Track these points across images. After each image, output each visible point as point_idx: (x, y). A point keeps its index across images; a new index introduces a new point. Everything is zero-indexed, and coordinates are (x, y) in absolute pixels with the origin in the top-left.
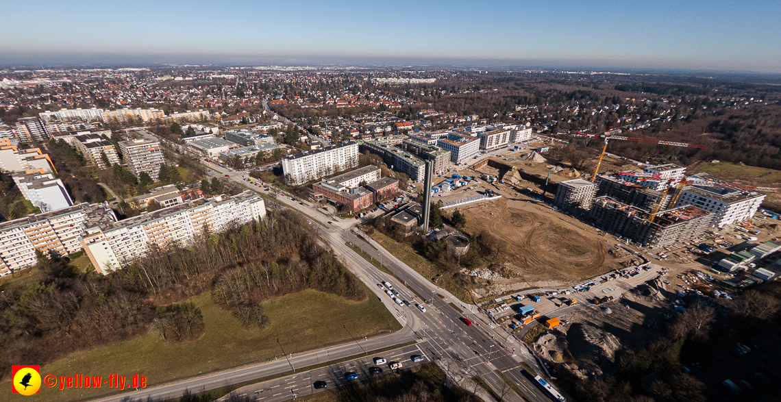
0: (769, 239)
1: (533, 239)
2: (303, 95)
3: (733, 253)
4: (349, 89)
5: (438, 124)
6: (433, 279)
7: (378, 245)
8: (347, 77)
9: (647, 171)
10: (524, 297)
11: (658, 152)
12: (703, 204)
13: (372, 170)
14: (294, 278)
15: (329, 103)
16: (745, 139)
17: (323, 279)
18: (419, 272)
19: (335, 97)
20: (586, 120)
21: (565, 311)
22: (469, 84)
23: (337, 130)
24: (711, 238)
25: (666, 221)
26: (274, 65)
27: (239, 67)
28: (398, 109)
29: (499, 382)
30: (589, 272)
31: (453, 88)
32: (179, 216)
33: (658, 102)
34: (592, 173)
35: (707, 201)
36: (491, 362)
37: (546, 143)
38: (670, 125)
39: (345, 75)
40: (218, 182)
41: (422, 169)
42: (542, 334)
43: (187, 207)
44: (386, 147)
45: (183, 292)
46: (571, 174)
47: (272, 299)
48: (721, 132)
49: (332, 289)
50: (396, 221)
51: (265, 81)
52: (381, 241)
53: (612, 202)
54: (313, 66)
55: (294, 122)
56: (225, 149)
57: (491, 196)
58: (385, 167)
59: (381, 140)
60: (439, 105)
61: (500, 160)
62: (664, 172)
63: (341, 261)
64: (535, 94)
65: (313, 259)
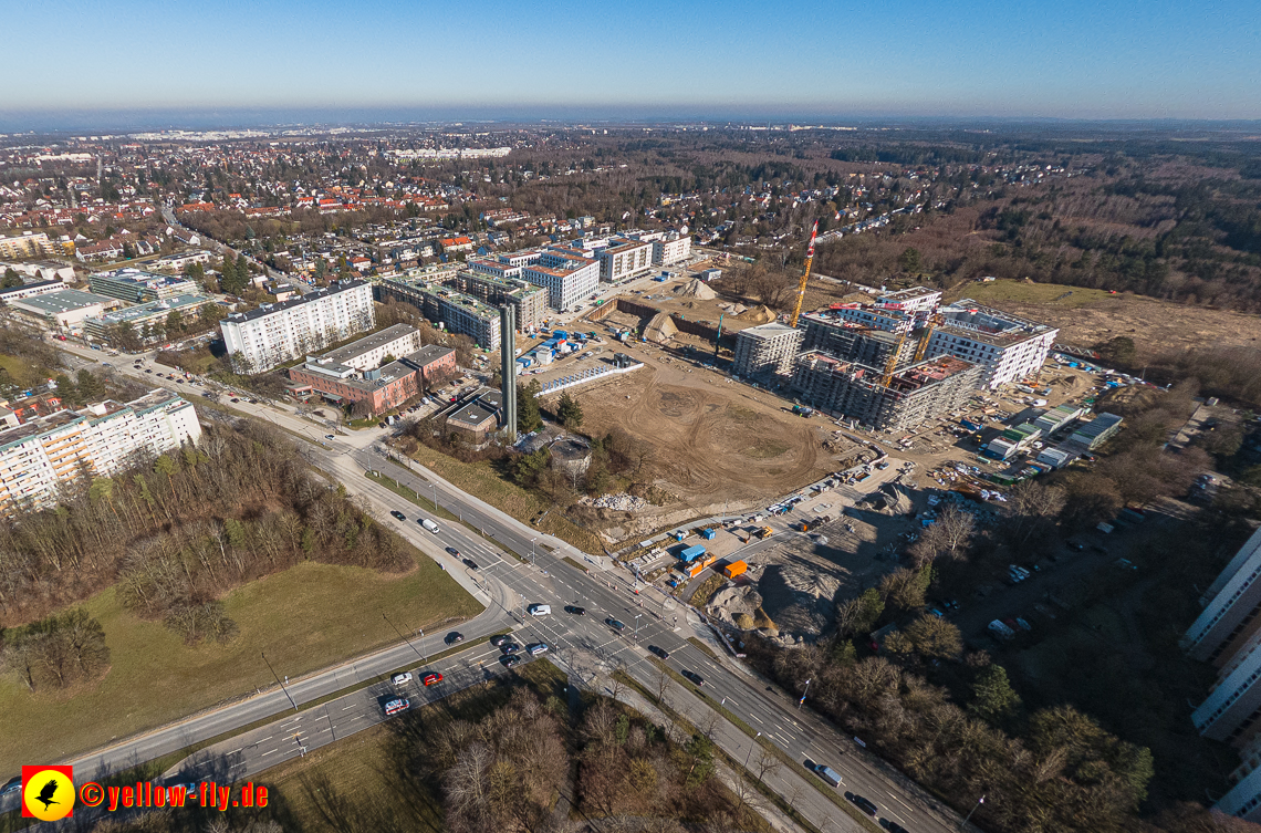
0: (1064, 401)
1: (700, 433)
2: (248, 191)
3: (1008, 428)
4: (342, 176)
5: (521, 237)
6: (533, 520)
7: (426, 470)
8: (334, 150)
9: (880, 301)
10: (688, 533)
11: (900, 268)
12: (966, 351)
13: (402, 333)
14: (273, 544)
15: (303, 206)
16: (1035, 238)
17: (330, 540)
18: (506, 511)
19: (314, 192)
20: (783, 218)
21: (755, 549)
22: (573, 156)
23: (327, 260)
24: (980, 408)
25: (908, 383)
26: (175, 128)
27: (98, 135)
28: (444, 210)
29: (653, 673)
30: (789, 481)
31: (545, 165)
32: (20, 450)
33: (901, 180)
34: (791, 310)
35: (972, 345)
36: (640, 644)
37: (717, 263)
38: (920, 219)
39: (330, 145)
40: (92, 379)
41: (496, 324)
42: (719, 590)
43: (35, 430)
44: (425, 286)
45: (53, 597)
46: (760, 317)
47: (236, 587)
48: (999, 228)
49: (347, 558)
50: (457, 423)
51: (161, 165)
52: (432, 464)
53: (825, 359)
54: (259, 129)
55: (236, 247)
56: (95, 311)
57: (625, 366)
58: (427, 324)
59: (415, 275)
60: (520, 200)
61: (641, 301)
62: (908, 302)
63: (360, 505)
64: (694, 172)
65: (308, 505)
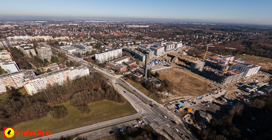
0: (262, 81)
1: (183, 81)
2: (102, 31)
3: (250, 86)
4: (119, 29)
5: (150, 42)
6: (148, 96)
7: (129, 84)
8: (118, 25)
9: (221, 58)
10: (179, 101)
11: (225, 51)
12: (240, 69)
13: (127, 58)
14: (99, 96)
15: (111, 34)
16: (254, 47)
17: (110, 96)
18: (143, 93)
19: (113, 32)
20: (201, 40)
21: (194, 106)
22: (160, 27)
23: (115, 44)
24: (243, 81)
25: (228, 75)
26: (92, 20)
27: (79, 21)
28: (136, 36)
29: (171, 131)
30: (201, 93)
31: (155, 29)
32: (58, 74)
33: (225, 34)
34: (203, 58)
35: (242, 68)
36: (168, 124)
37: (187, 48)
38: (229, 42)
39: (117, 24)
40: (72, 62)
41: (144, 57)
42: (186, 114)
43: (61, 71)
44: (132, 49)
45: (60, 101)
46: (196, 59)
47: (92, 103)
48: (246, 45)
49: (113, 99)
50: (135, 75)
51: (89, 26)
52: (130, 83)
53: (209, 69)
54: (106, 21)
55: (99, 41)
56: (74, 50)
57: (168, 67)
58: (131, 56)
59: (130, 47)
60: (150, 35)
61: (171, 54)
62: (227, 58)
63: (116, 90)
64: (183, 31)
65: (106, 89)
